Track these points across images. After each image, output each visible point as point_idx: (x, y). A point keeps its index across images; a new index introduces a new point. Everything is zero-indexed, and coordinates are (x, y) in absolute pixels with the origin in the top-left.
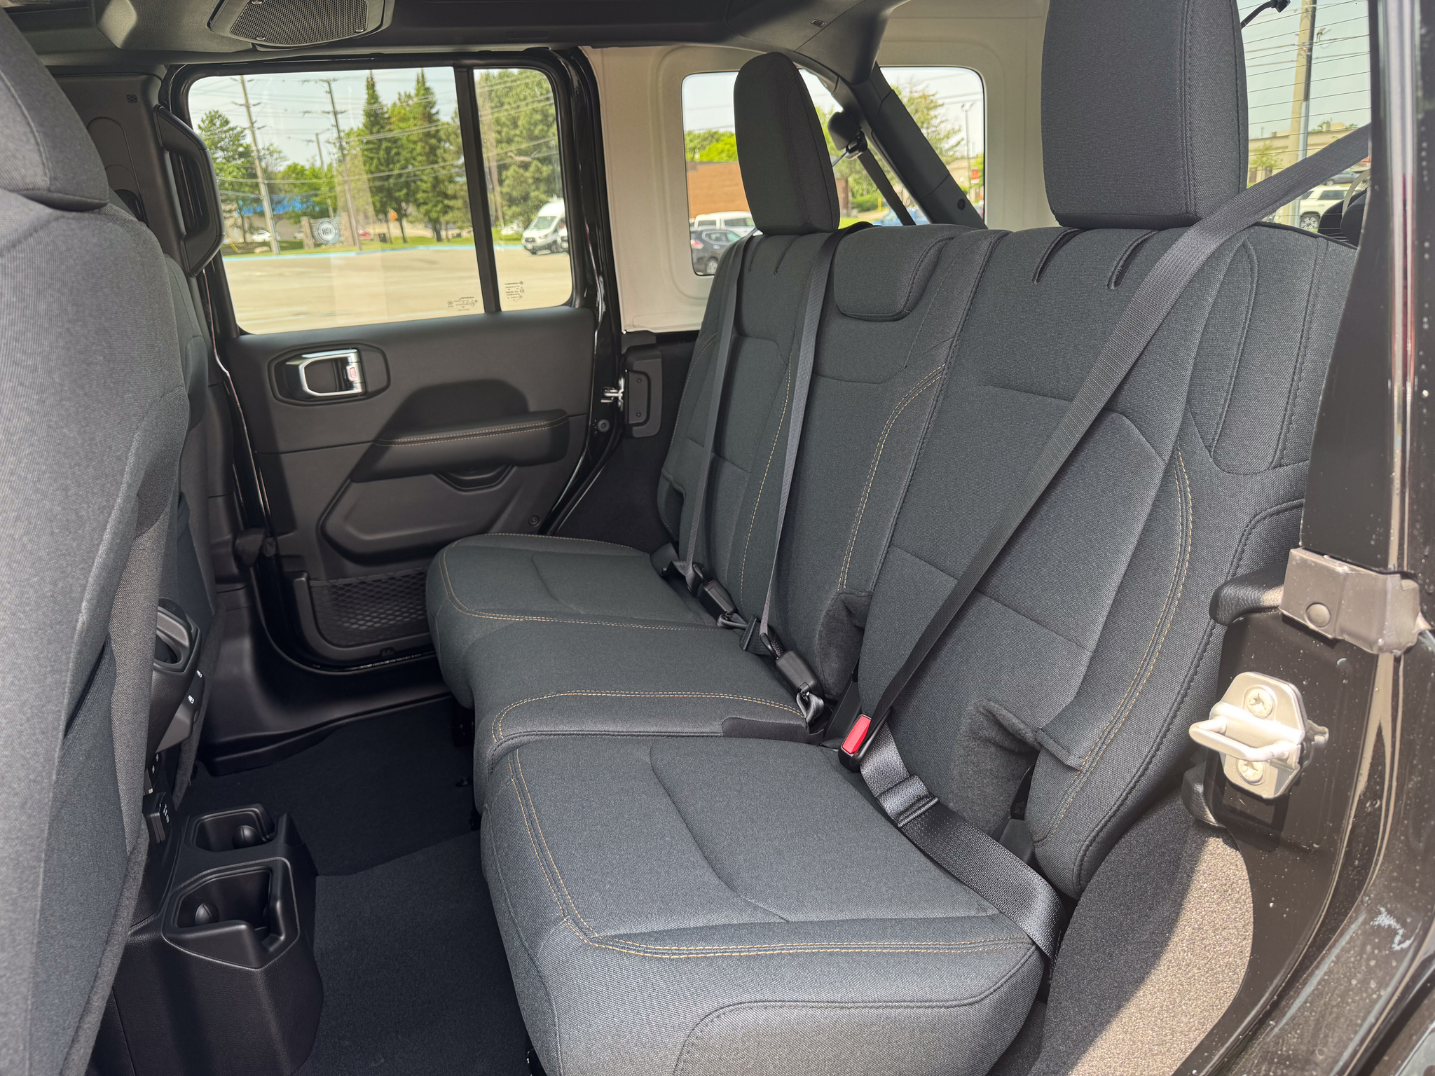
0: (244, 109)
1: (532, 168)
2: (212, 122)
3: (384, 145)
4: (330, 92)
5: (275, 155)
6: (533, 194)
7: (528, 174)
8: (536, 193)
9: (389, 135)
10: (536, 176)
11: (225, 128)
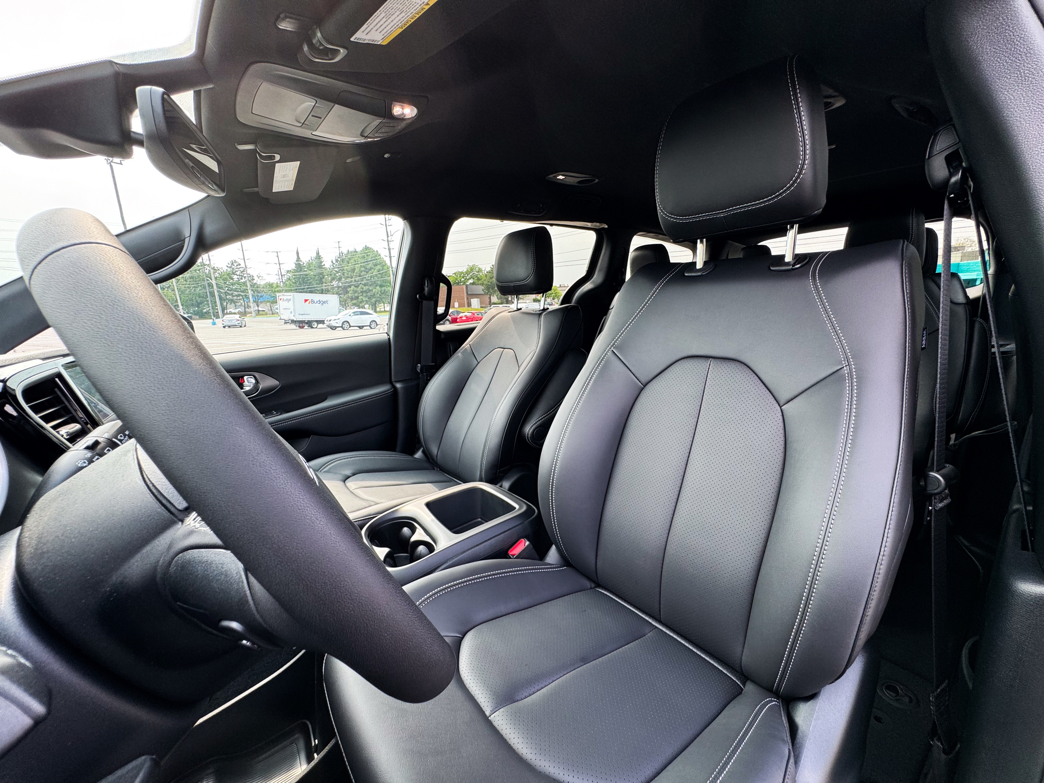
0: (243, 260)
1: (360, 288)
2: (232, 264)
3: (302, 276)
4: (278, 256)
5: (260, 278)
6: (360, 297)
7: (358, 289)
8: (362, 297)
9: (305, 273)
10: (361, 290)
11: (238, 267)
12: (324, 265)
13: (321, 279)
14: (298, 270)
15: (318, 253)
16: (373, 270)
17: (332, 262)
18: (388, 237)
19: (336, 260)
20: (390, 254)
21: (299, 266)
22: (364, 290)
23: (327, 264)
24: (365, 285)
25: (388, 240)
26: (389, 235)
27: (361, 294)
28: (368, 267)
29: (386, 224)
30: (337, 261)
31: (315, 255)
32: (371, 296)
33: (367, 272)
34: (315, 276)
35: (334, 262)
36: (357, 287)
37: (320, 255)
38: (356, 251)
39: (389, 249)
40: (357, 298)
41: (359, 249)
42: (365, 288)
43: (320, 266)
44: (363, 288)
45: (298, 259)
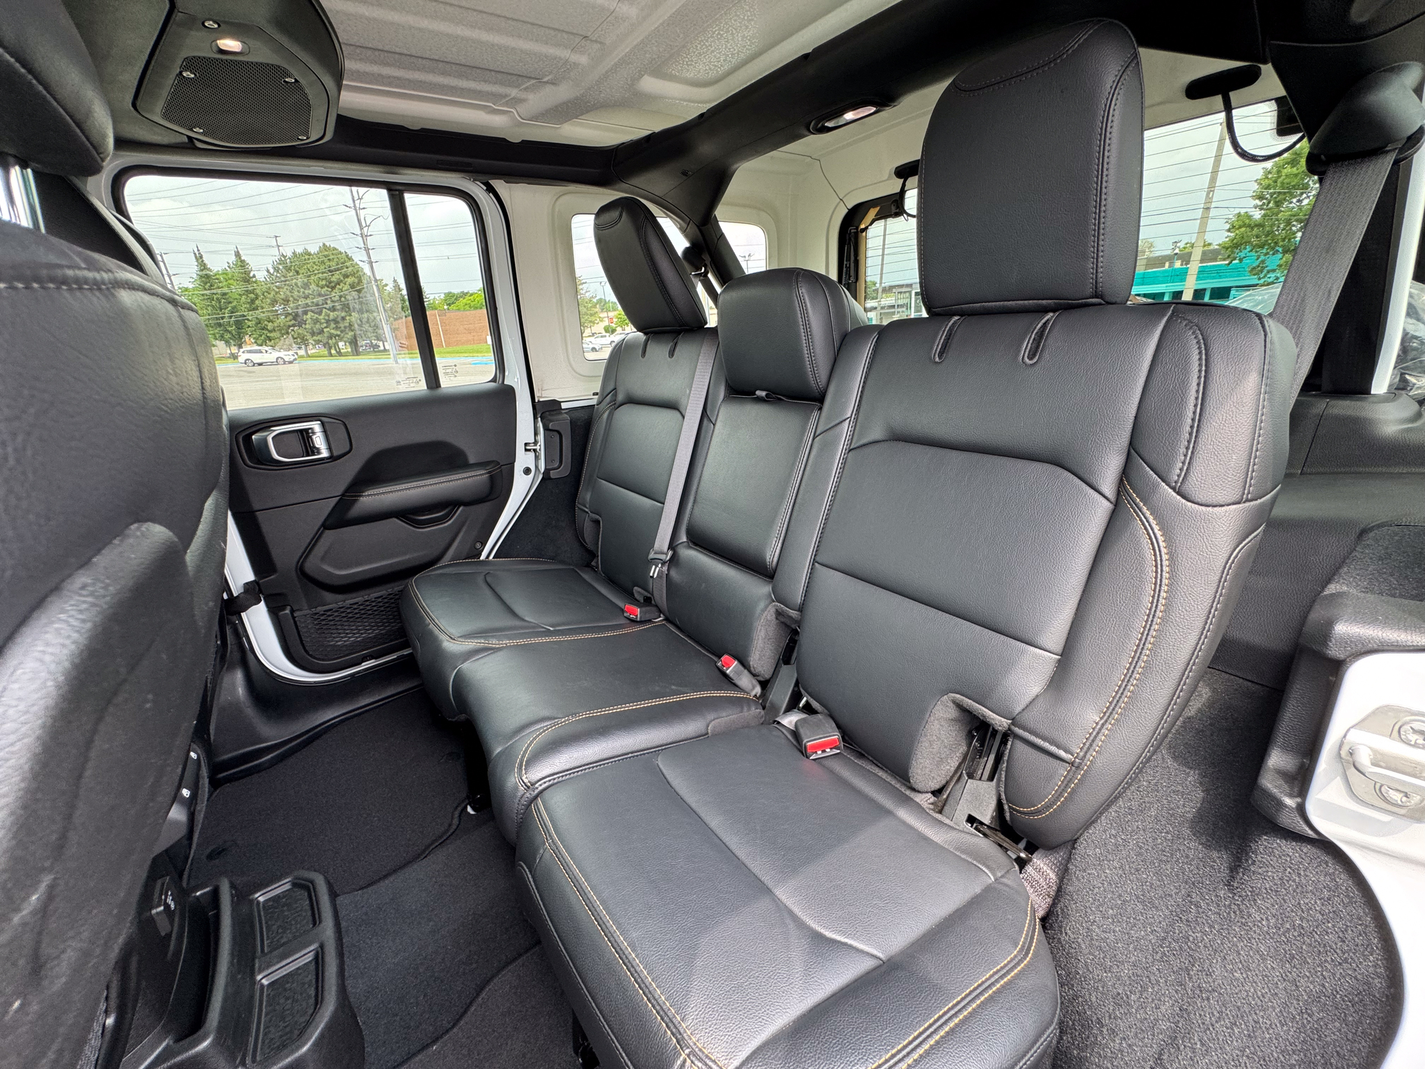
12: (254, 276)
13: (253, 301)
14: (207, 287)
15: (238, 254)
16: (342, 284)
17: (268, 271)
18: (361, 229)
19: (274, 268)
20: (369, 257)
21: (206, 279)
22: (331, 317)
23: (261, 276)
24: (333, 309)
25: (361, 234)
26: (364, 225)
27: (325, 325)
28: (334, 279)
29: (355, 206)
30: (276, 270)
31: (233, 258)
32: (345, 327)
33: (333, 288)
34: (240, 295)
35: (272, 271)
36: (320, 313)
37: (243, 258)
38: (309, 254)
39: (367, 250)
40: (321, 332)
41: (313, 249)
42: (332, 315)
43: (247, 278)
44: (329, 316)
45: (203, 266)
